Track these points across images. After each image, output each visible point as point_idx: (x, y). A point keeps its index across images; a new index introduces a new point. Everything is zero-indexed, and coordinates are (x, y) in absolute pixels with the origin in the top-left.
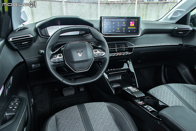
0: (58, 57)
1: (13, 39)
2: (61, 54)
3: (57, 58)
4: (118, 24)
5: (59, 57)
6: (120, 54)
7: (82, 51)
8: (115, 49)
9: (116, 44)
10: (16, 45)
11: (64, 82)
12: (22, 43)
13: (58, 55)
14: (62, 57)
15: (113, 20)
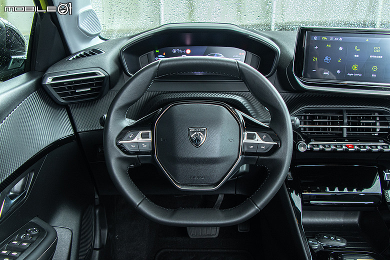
0: (138, 138)
1: (54, 79)
2: (150, 132)
3: (135, 140)
4: (357, 53)
5: (141, 140)
6: (353, 146)
7: (203, 132)
8: (342, 129)
9: (348, 111)
10: (61, 95)
11: (143, 207)
12: (77, 91)
13: (141, 132)
14: (150, 140)
15: (341, 39)
